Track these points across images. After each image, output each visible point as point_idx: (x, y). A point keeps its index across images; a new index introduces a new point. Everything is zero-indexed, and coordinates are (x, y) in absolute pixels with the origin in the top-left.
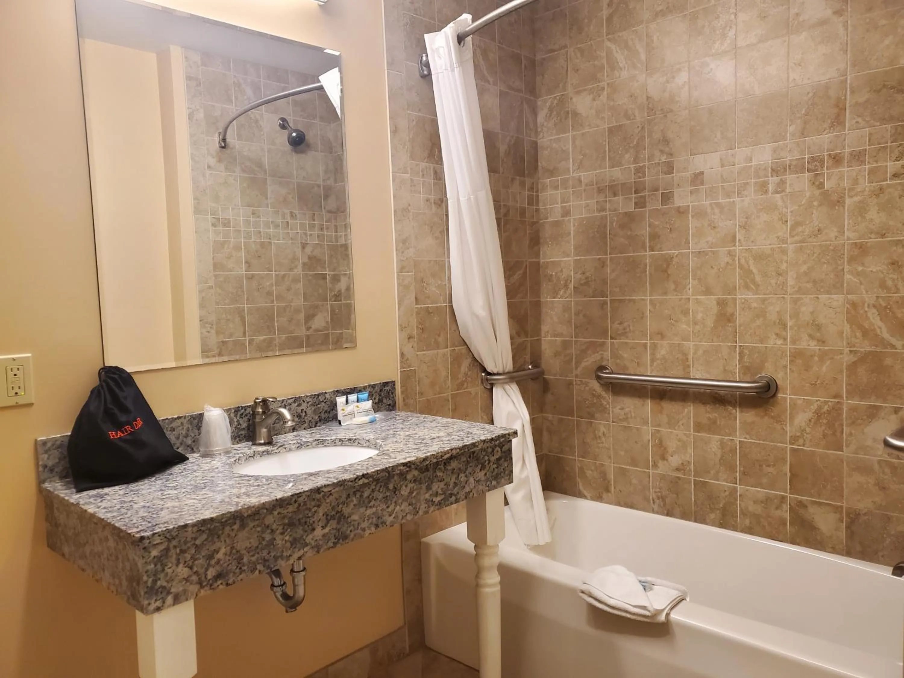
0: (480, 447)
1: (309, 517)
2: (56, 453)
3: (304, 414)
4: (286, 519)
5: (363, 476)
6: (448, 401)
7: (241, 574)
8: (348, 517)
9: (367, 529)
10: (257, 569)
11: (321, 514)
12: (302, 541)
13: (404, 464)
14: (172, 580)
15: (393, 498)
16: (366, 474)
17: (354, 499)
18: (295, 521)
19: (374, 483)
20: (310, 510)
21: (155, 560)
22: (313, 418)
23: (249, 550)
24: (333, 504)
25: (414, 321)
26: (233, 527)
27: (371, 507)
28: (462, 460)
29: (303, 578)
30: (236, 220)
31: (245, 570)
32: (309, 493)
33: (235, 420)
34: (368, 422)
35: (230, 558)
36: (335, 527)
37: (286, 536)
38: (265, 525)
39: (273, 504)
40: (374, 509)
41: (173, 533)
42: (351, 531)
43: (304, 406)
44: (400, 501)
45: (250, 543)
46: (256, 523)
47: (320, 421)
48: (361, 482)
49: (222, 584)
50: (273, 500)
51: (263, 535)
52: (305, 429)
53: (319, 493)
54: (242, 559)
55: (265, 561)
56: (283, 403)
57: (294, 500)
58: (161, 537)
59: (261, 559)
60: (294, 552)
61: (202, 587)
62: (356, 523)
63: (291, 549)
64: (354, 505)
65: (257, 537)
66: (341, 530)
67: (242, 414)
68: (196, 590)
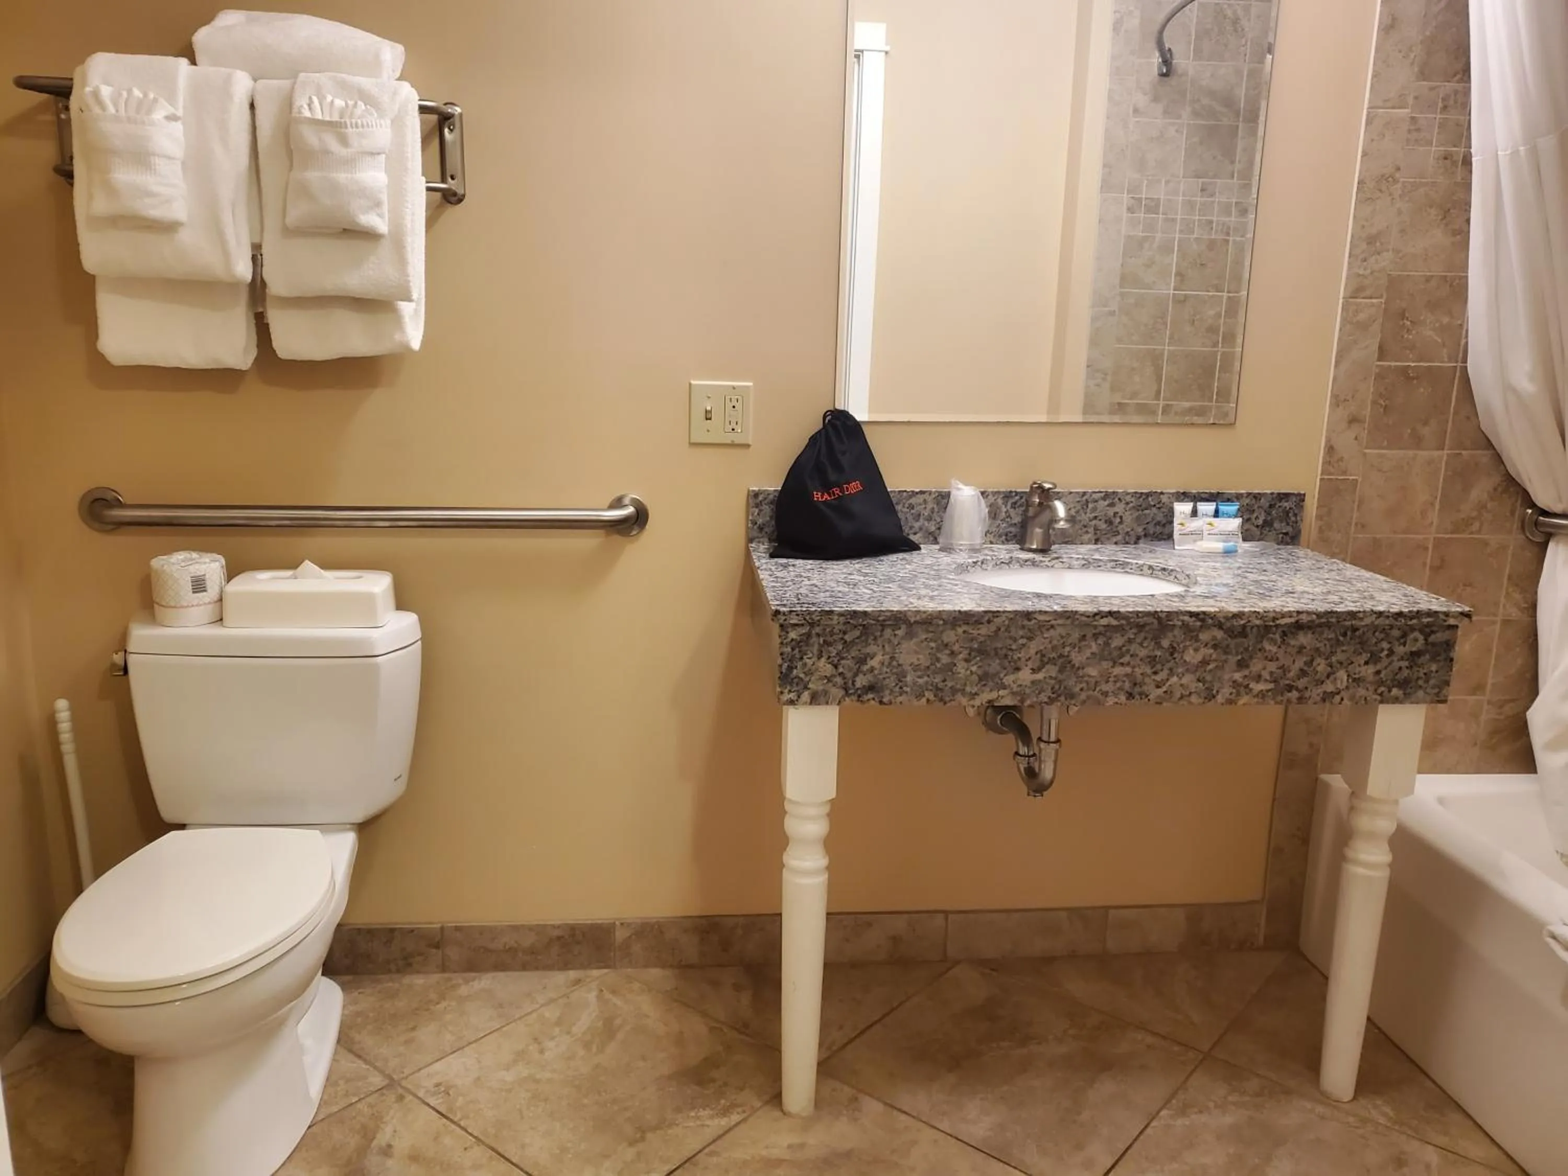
0: (1367, 621)
1: (1011, 649)
2: (767, 509)
3: (1118, 520)
4: (974, 642)
5: (1110, 613)
6: (1426, 549)
7: (901, 695)
8: (1079, 668)
9: (1110, 694)
10: (924, 696)
11: (1032, 651)
12: (997, 680)
13: (1191, 614)
14: (812, 673)
15: (1168, 661)
16: (1115, 612)
17: (1093, 644)
18: (988, 648)
19: (1134, 631)
20: (1015, 640)
21: (794, 643)
22: (1132, 530)
23: (916, 668)
24: (1055, 642)
25: (1368, 390)
26: (896, 632)
27: (1122, 664)
28: (1325, 636)
29: (1053, 752)
30: (1169, 200)
31: (906, 692)
32: (1012, 616)
33: (1004, 509)
34: (1221, 551)
35: (888, 670)
36: (1054, 675)
37: (973, 665)
38: (942, 641)
39: (953, 616)
40: (1128, 670)
41: (813, 616)
42: (1082, 689)
43: (1119, 508)
44: (1180, 670)
45: (918, 659)
46: (930, 635)
47: (1145, 535)
48: (1104, 622)
49: (874, 699)
50: (955, 611)
51: (939, 655)
52: (1116, 543)
53: (1029, 620)
54: (905, 677)
55: (938, 689)
56: (1084, 498)
57: (986, 618)
58: (800, 618)
59: (932, 685)
60: (983, 692)
61: (847, 694)
62: (1093, 680)
63: (979, 685)
64: (1092, 654)
65: (929, 654)
66: (1066, 683)
67: (1015, 503)
68: (840, 696)
